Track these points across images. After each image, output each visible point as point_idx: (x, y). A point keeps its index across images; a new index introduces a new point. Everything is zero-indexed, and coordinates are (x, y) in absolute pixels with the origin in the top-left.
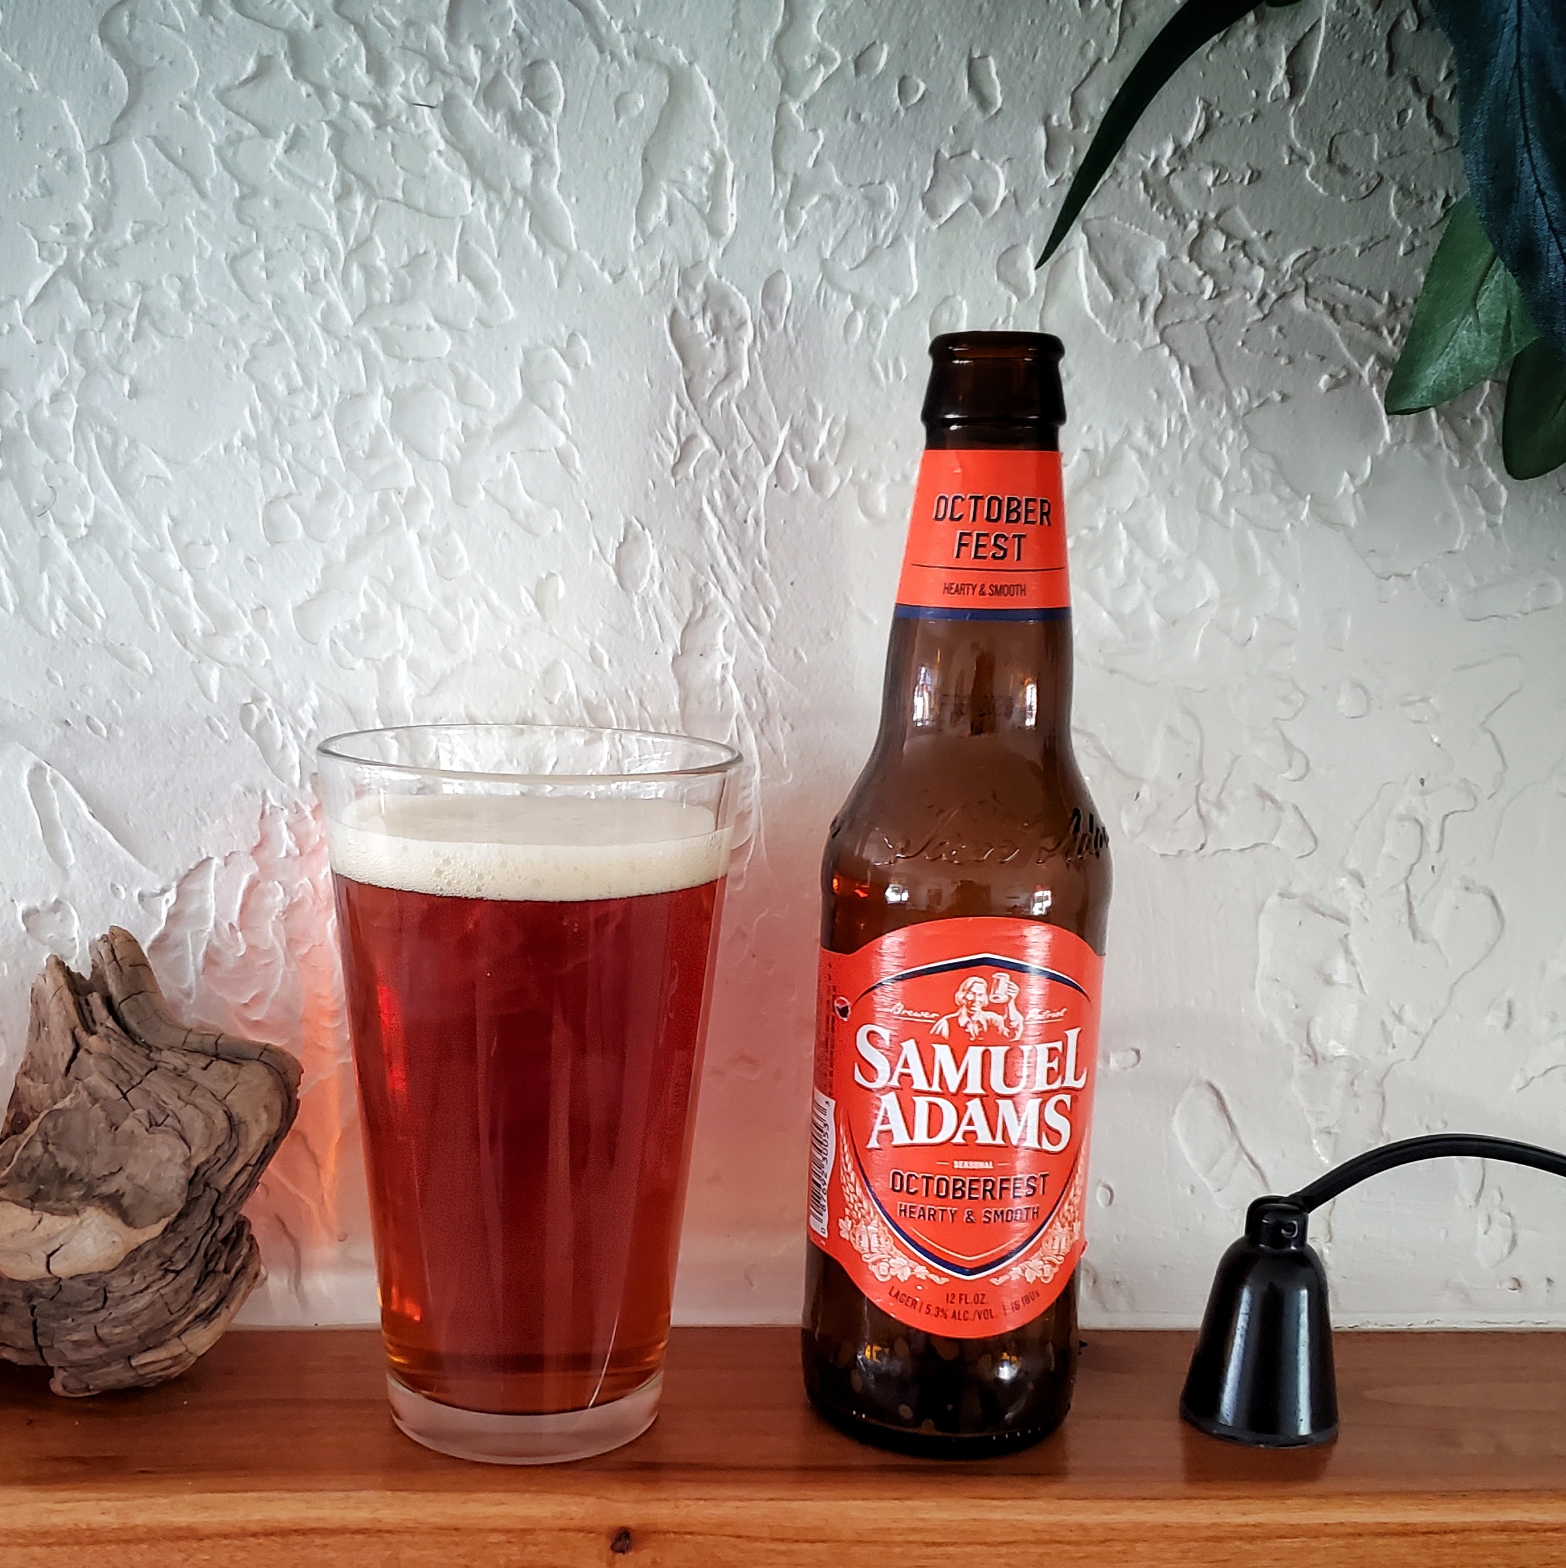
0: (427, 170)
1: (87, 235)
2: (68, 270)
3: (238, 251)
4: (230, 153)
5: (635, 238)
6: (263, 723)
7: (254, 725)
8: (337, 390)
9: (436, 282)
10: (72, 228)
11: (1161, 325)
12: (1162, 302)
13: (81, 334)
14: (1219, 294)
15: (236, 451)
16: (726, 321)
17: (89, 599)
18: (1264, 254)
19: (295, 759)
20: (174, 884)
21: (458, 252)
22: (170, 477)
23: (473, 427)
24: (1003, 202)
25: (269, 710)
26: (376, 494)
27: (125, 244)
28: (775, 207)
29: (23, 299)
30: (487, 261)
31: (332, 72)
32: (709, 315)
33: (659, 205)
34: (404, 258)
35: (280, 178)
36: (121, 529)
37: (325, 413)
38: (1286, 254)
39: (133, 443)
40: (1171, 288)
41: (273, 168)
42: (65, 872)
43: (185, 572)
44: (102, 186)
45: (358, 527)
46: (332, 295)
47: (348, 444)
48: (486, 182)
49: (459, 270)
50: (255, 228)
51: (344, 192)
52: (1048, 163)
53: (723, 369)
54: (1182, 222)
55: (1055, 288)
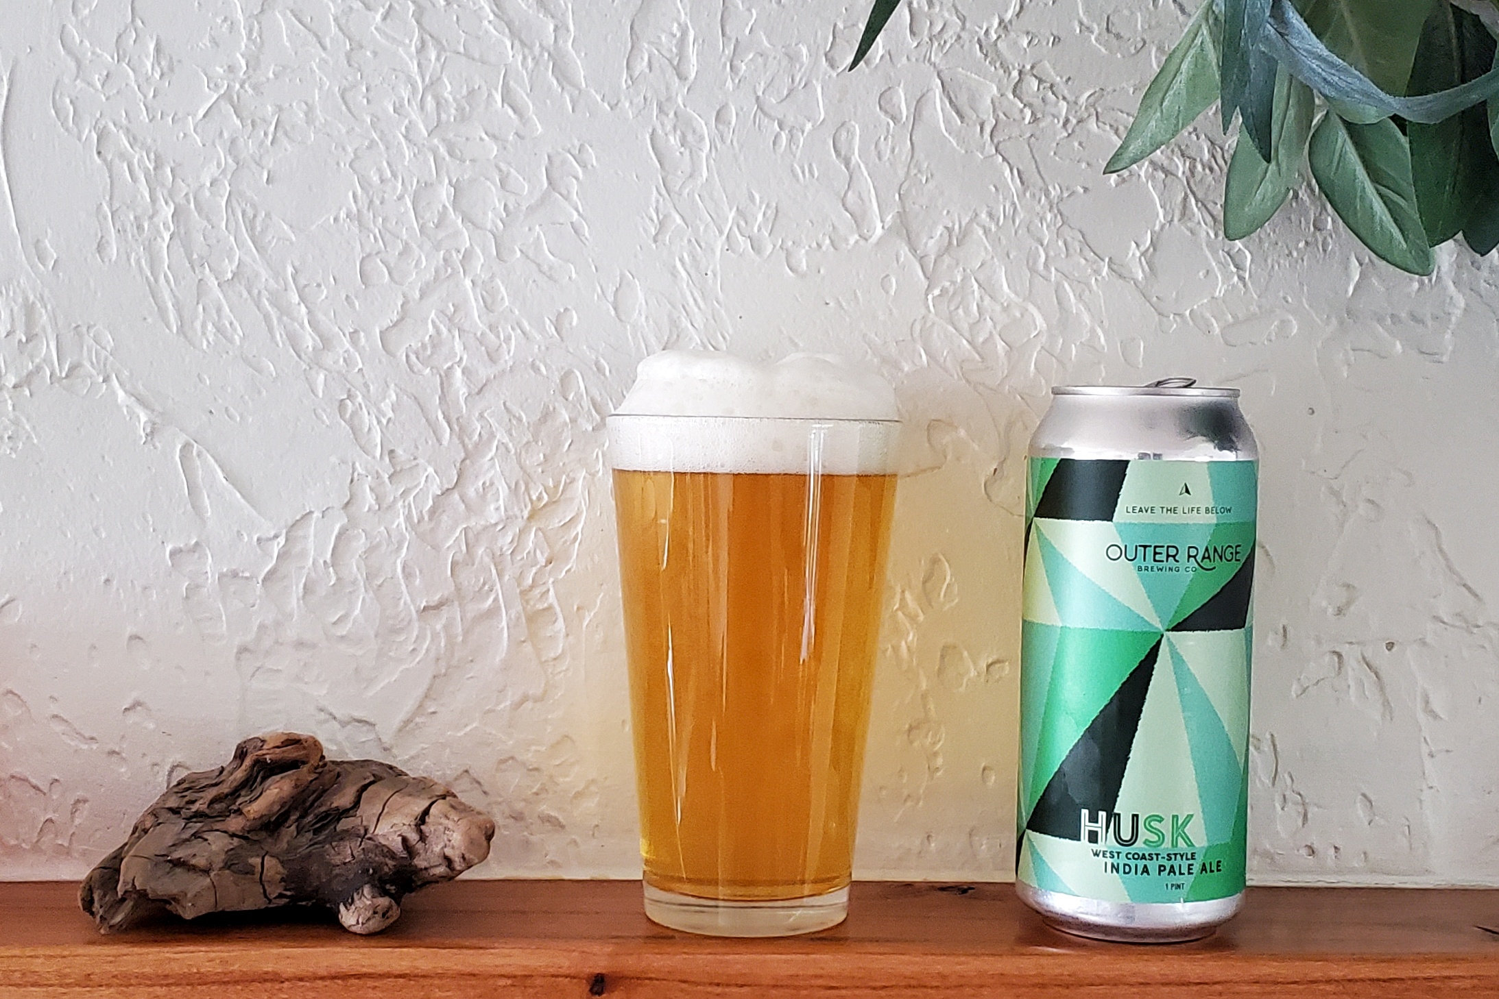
0: (481, 33)
1: (242, 74)
2: (227, 96)
3: (347, 84)
4: (344, 21)
5: (626, 81)
6: (354, 414)
7: (348, 416)
8: (415, 181)
9: (486, 108)
10: (231, 69)
11: (995, 141)
12: (996, 126)
13: (233, 141)
14: (1035, 119)
15: (342, 221)
16: (690, 138)
17: (231, 324)
18: (1066, 92)
19: (379, 441)
20: (284, 531)
21: (502, 88)
22: (294, 239)
23: (511, 207)
24: (882, 57)
25: (360, 404)
26: (442, 252)
27: (268, 79)
28: (723, 60)
29: (194, 116)
30: (521, 94)
32: (678, 132)
33: (642, 59)
34: (464, 92)
35: (378, 37)
36: (257, 275)
37: (407, 196)
38: (1082, 93)
39: (268, 215)
40: (1002, 115)
41: (373, 29)
42: (203, 521)
43: (302, 305)
44: (254, 42)
45: (428, 276)
46: (414, 117)
47: (423, 218)
48: (522, 42)
49: (503, 101)
50: (359, 70)
51: (423, 46)
52: (912, 32)
53: (689, 170)
54: (1007, 71)
55: (920, 116)
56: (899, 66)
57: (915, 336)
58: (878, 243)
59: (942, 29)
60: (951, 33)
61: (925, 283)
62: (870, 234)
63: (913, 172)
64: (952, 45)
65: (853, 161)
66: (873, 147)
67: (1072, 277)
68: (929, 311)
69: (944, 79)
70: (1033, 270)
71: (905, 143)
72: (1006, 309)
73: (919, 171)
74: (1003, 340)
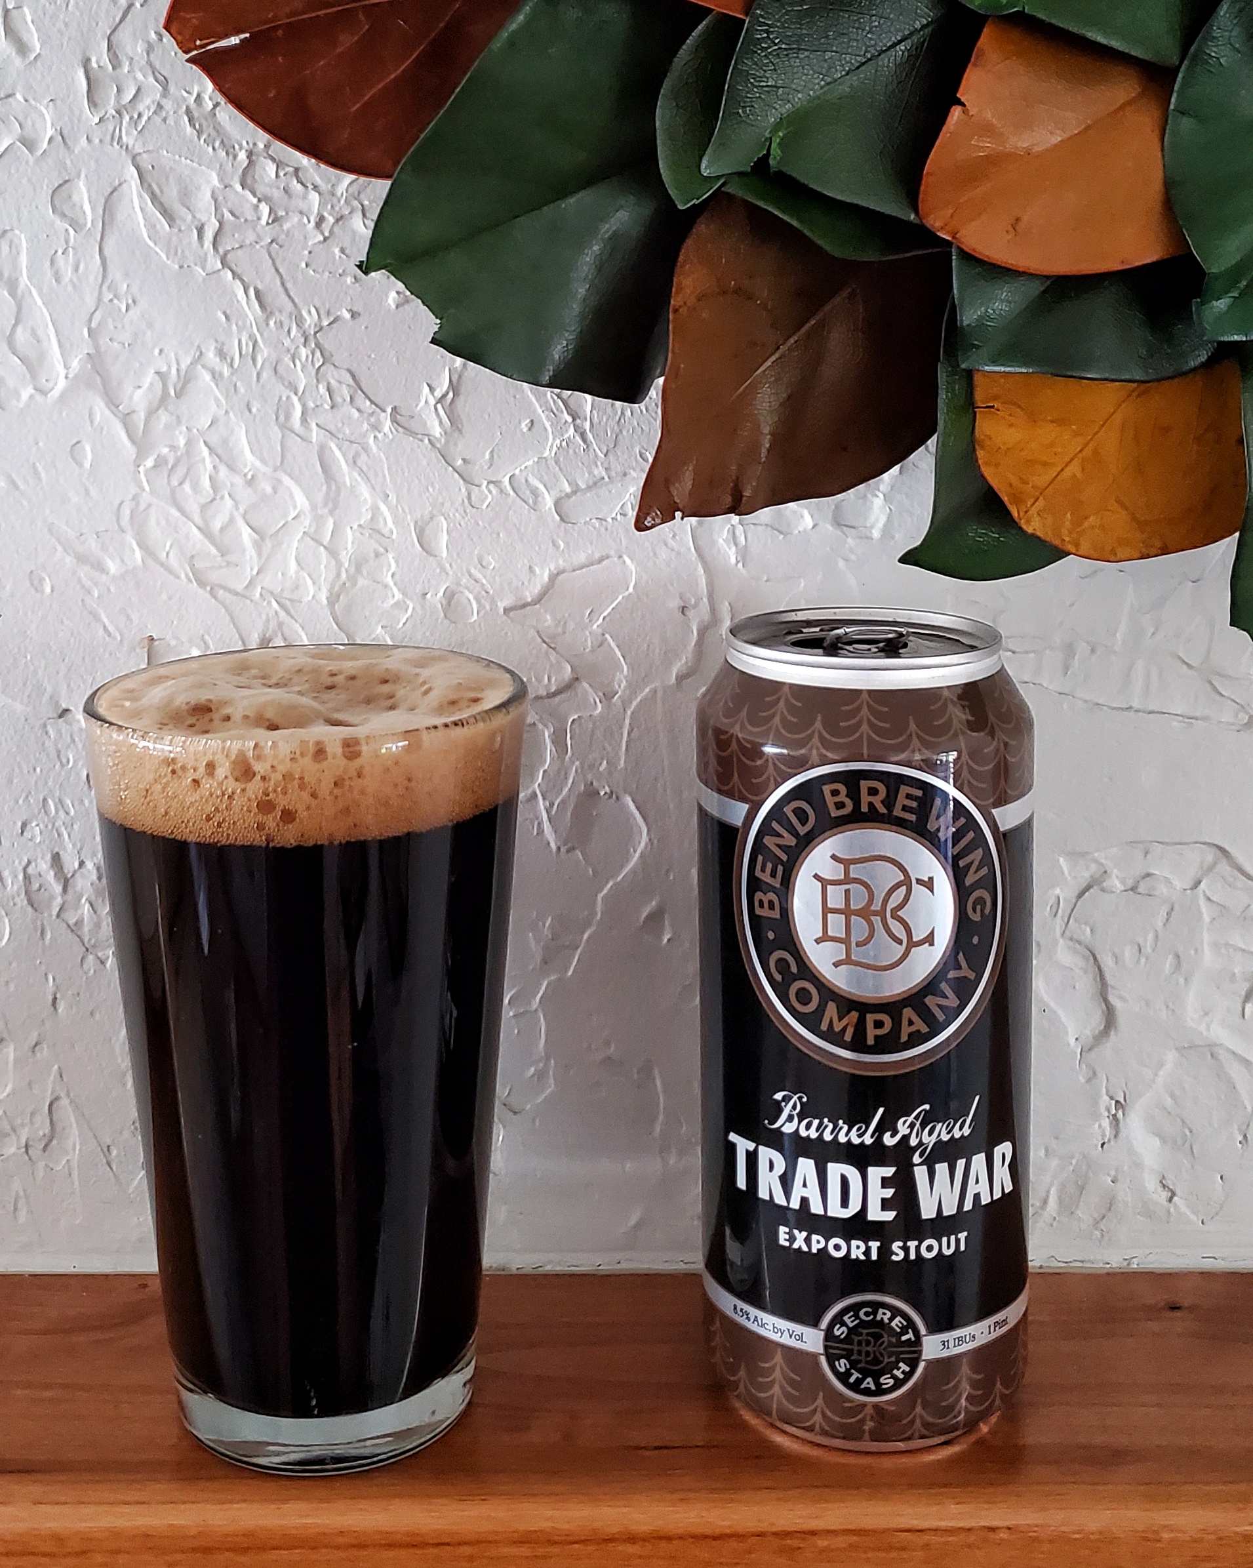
11: (221, 251)
12: (219, 230)
14: (275, 220)
18: (317, 180)
24: (51, 140)
38: (340, 180)
40: (227, 215)
52: (92, 102)
54: (231, 153)
55: (112, 218)
56: (76, 151)
57: (123, 522)
58: (62, 397)
59: (135, 96)
60: (148, 101)
61: (135, 451)
62: (50, 385)
63: (107, 297)
64: (149, 118)
65: (22, 285)
66: (48, 263)
67: (340, 436)
68: (144, 490)
69: (141, 166)
70: (285, 427)
71: (92, 257)
72: (251, 482)
73: (116, 296)
74: (248, 524)
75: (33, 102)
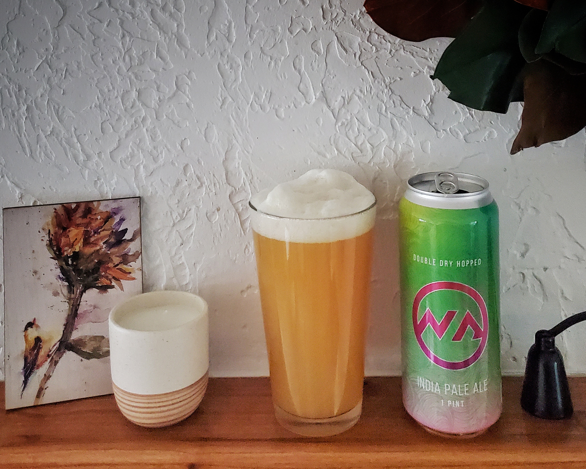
0: (147, 29)
1: (51, 51)
2: (46, 61)
3: (94, 53)
4: (91, 27)
5: (207, 44)
6: (101, 186)
7: (98, 187)
8: (122, 90)
9: (150, 59)
10: (47, 50)
11: (361, 60)
12: (360, 54)
13: (49, 79)
14: (377, 51)
15: (93, 108)
16: (234, 65)
17: (51, 152)
18: (390, 39)
19: (110, 197)
21: (157, 50)
22: (74, 117)
23: (161, 98)
24: (312, 29)
25: (103, 182)
26: (134, 118)
27: (62, 53)
28: (246, 33)
29: (33, 69)
30: (164, 52)
31: (119, 5)
32: (229, 64)
33: (214, 35)
34: (141, 53)
35: (105, 33)
36: (60, 132)
37: (119, 97)
38: (397, 39)
39: (64, 107)
40: (363, 50)
41: (103, 31)
43: (78, 143)
44: (56, 38)
45: (128, 128)
46: (121, 64)
47: (125, 105)
48: (163, 31)
49: (157, 56)
50: (98, 47)
51: (124, 36)
52: (324, 18)
53: (234, 79)
54: (364, 32)
55: (329, 52)
56: (319, 32)
57: (332, 143)
58: (314, 105)
59: (336, 16)
60: (340, 17)
61: (335, 120)
62: (310, 101)
63: (327, 74)
64: (340, 23)
65: (302, 71)
66: (310, 65)
67: (397, 116)
68: (337, 132)
69: (338, 37)
70: (380, 113)
71: (323, 63)
72: (370, 130)
73: (330, 74)
74: (369, 143)
75: (307, 18)
